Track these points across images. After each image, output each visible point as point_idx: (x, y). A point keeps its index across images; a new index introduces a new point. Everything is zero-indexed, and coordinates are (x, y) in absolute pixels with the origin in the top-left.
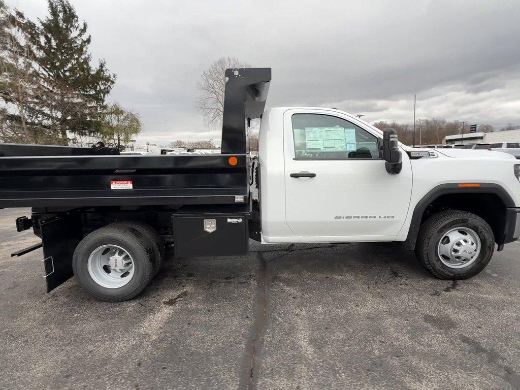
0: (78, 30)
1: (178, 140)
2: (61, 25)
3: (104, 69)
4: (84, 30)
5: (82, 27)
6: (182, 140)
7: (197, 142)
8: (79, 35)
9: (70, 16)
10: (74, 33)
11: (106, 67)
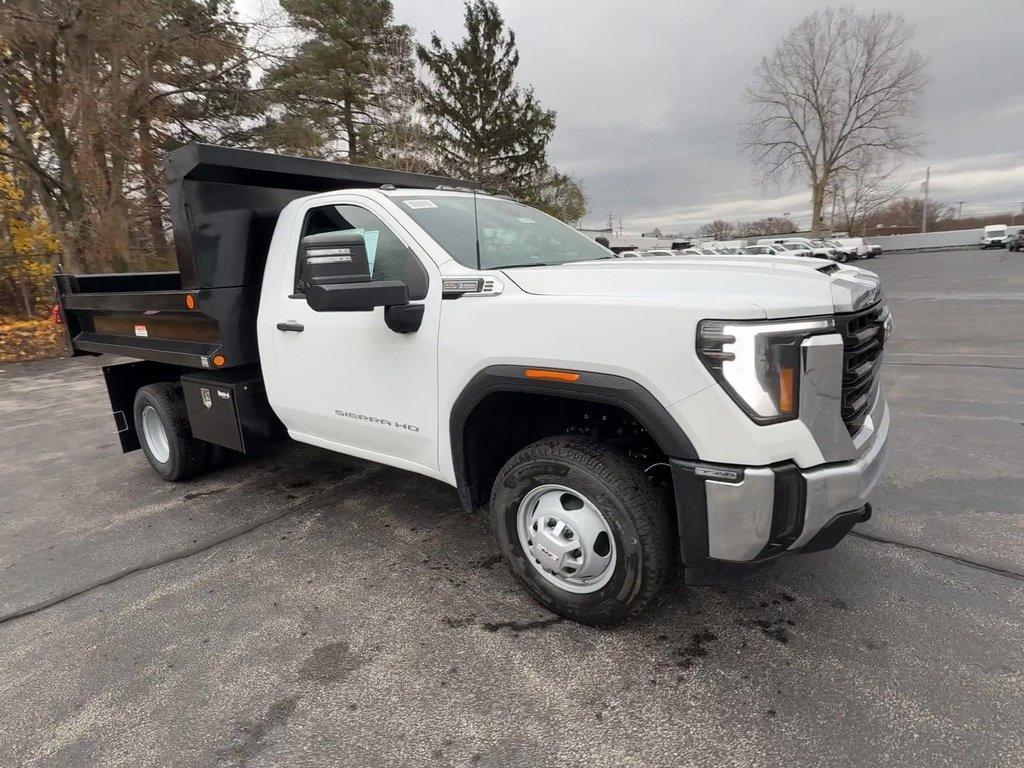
0: (504, 45)
1: (717, 219)
2: (481, 46)
3: (533, 103)
4: (511, 44)
5: (508, 39)
6: (725, 219)
7: (758, 220)
8: (504, 56)
9: (494, 25)
10: (499, 52)
11: (536, 97)
